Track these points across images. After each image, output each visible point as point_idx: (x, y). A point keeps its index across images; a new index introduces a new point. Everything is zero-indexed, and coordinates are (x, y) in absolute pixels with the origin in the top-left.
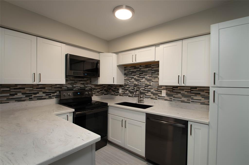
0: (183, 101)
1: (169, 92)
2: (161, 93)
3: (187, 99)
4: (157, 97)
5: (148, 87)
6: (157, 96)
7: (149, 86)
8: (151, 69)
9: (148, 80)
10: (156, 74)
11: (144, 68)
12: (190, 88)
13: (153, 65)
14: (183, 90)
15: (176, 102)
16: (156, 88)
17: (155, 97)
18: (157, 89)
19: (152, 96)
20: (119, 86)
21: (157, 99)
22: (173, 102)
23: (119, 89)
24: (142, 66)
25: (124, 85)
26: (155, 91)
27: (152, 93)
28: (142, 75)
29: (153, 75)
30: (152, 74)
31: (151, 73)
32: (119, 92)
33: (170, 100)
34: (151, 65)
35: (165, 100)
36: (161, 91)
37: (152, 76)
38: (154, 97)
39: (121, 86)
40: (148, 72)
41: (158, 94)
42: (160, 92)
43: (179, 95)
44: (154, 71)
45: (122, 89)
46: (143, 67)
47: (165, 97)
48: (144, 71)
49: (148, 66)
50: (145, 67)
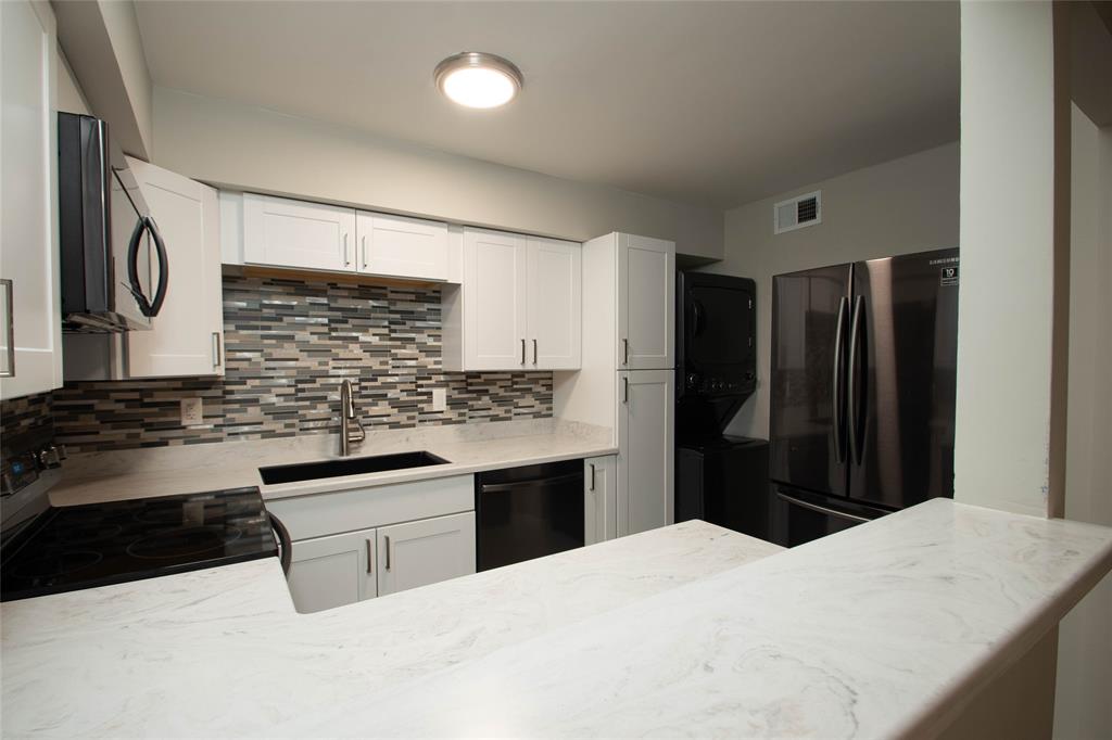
0: (495, 418)
1: (456, 395)
2: (430, 401)
3: (505, 408)
4: (413, 418)
5: (376, 380)
6: (416, 414)
7: (379, 378)
8: (384, 303)
9: (374, 351)
10: (406, 327)
11: (353, 298)
12: (509, 376)
13: (392, 292)
14: (495, 384)
15: (477, 424)
16: (411, 383)
17: (409, 418)
18: (413, 387)
19: (397, 416)
20: (179, 384)
21: (414, 426)
22: (470, 426)
23: (185, 402)
24: (339, 285)
25: (224, 379)
26: (405, 393)
27: (395, 404)
28: (343, 330)
29: (395, 331)
30: (393, 327)
31: (386, 323)
32: (183, 424)
33: (460, 419)
34: (385, 288)
35: (443, 424)
36: (431, 393)
37: (393, 335)
38: (403, 418)
39: (194, 385)
40: (373, 315)
41: (419, 406)
42: (425, 397)
43: (486, 400)
44: (398, 316)
45: (204, 404)
46: (346, 293)
47: (442, 412)
48: (356, 310)
49: (373, 291)
50: (356, 294)
